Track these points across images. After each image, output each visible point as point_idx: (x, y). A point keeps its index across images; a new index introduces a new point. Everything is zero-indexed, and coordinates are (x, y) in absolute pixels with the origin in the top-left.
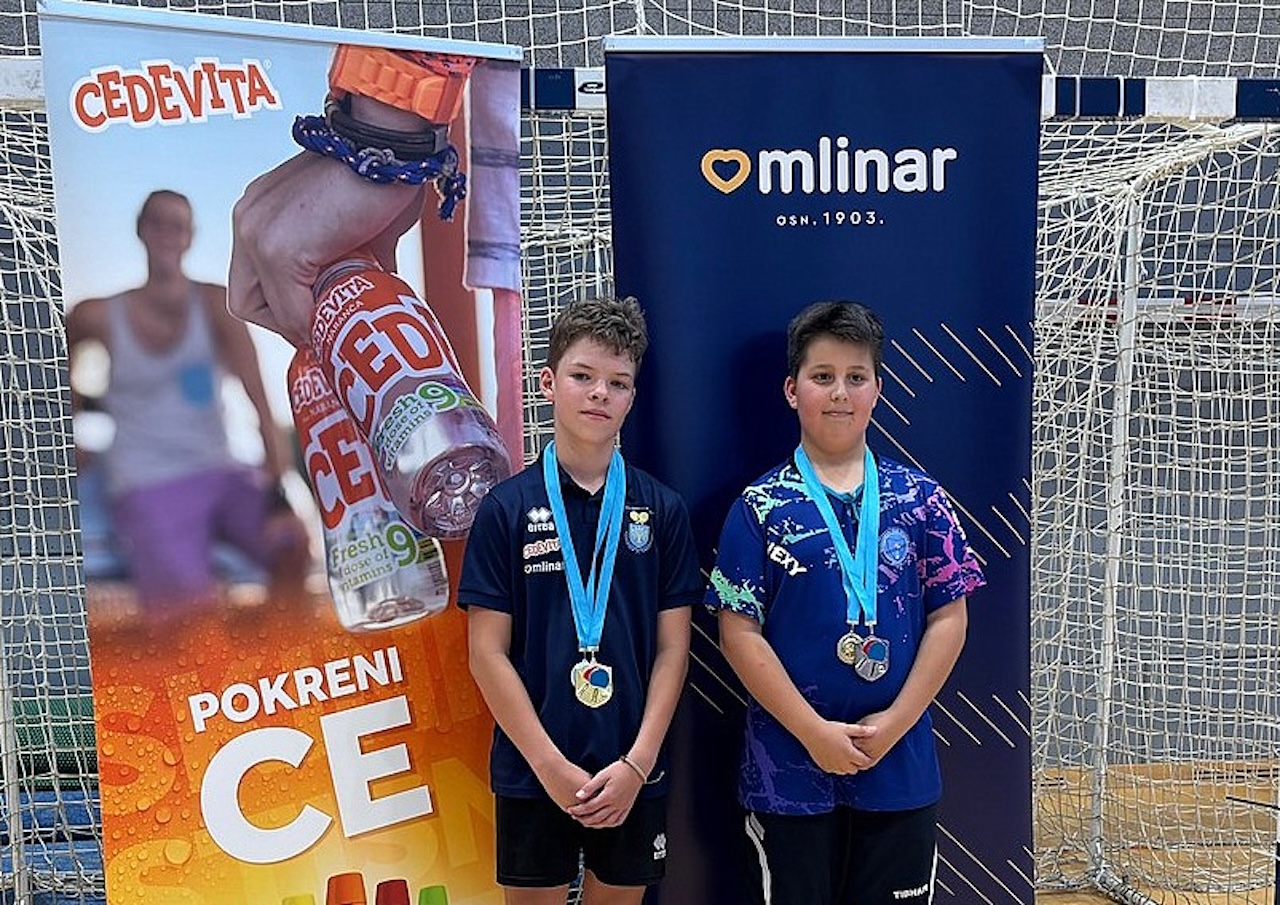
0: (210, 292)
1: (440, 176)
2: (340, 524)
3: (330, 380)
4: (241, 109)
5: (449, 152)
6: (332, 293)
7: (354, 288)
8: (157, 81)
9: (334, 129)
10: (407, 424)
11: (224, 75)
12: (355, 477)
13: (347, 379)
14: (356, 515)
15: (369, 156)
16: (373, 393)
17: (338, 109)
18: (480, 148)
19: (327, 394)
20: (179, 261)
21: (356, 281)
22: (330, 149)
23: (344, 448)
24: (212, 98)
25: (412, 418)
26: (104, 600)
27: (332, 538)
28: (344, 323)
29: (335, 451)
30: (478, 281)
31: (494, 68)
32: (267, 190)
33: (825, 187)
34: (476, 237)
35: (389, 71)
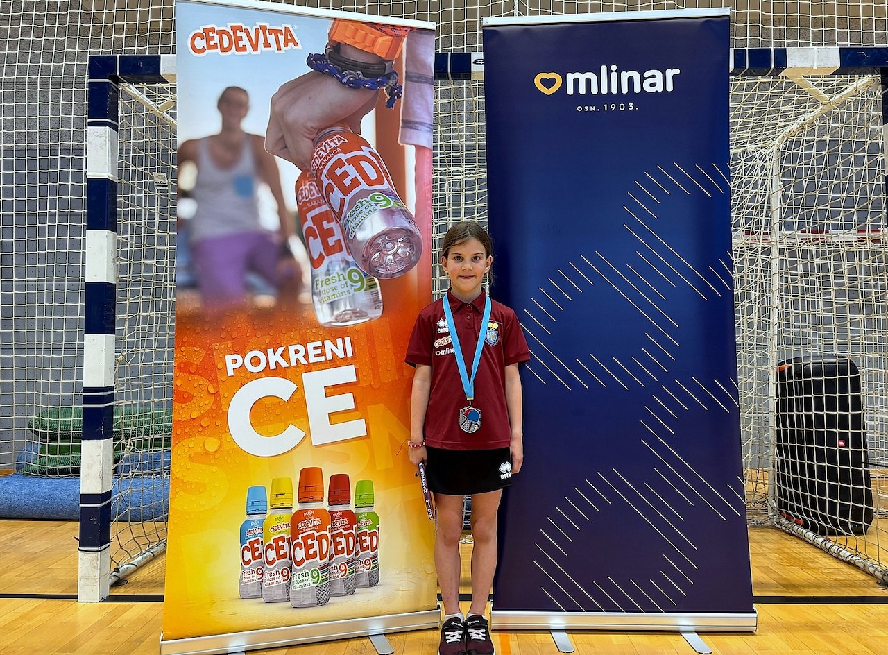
0: (256, 139)
1: (387, 86)
2: (322, 266)
4: (279, 49)
5: (394, 74)
6: (324, 143)
7: (336, 141)
8: (235, 33)
9: (330, 61)
10: (363, 214)
11: (271, 32)
12: (331, 241)
13: (330, 189)
14: (331, 262)
15: (349, 75)
16: (344, 197)
17: (332, 51)
18: (411, 73)
19: (318, 196)
20: (239, 122)
21: (337, 137)
22: (327, 70)
23: (326, 225)
24: (264, 42)
25: (365, 211)
26: (184, 299)
27: (316, 273)
28: (330, 159)
29: (320, 227)
30: (407, 141)
31: (420, 33)
32: (290, 90)
33: (604, 91)
34: (407, 118)
35: (361, 32)
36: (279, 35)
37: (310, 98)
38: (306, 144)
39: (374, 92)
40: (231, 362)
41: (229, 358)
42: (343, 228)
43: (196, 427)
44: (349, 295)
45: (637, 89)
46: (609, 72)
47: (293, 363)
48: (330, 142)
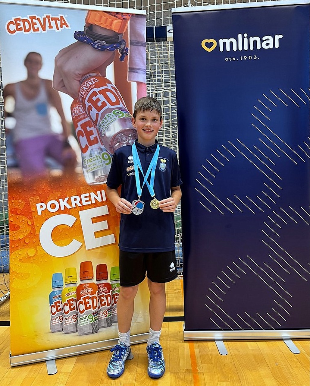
0: (47, 82)
1: (120, 48)
2: (87, 152)
3: (85, 109)
4: (58, 29)
5: (124, 41)
6: (86, 83)
7: (93, 81)
8: (32, 21)
9: (87, 35)
10: (109, 122)
11: (53, 19)
12: (92, 138)
13: (90, 108)
14: (92, 149)
15: (98, 43)
16: (98, 113)
17: (88, 29)
18: (133, 40)
19: (83, 113)
20: (37, 73)
21: (93, 79)
22: (86, 41)
23: (88, 129)
24: (49, 25)
25: (110, 120)
26: (12, 174)
27: (84, 156)
28: (89, 92)
29: (85, 130)
30: (132, 79)
31: (138, 17)
32: (66, 53)
33: (240, 49)
34: (131, 67)
35: (104, 18)
36: (57, 21)
37: (77, 57)
38: (75, 84)
39: (112, 52)
40: (40, 208)
41: (38, 205)
42: (98, 130)
43: (22, 243)
44: (102, 167)
45: (259, 47)
46: (243, 38)
47: (74, 206)
48: (89, 82)
